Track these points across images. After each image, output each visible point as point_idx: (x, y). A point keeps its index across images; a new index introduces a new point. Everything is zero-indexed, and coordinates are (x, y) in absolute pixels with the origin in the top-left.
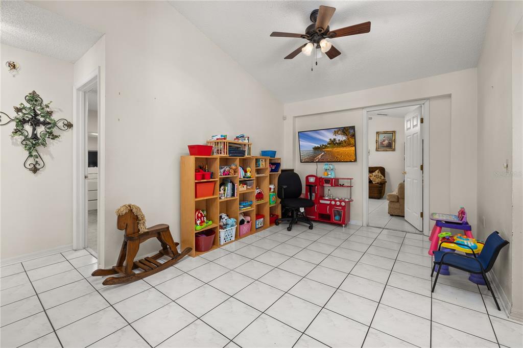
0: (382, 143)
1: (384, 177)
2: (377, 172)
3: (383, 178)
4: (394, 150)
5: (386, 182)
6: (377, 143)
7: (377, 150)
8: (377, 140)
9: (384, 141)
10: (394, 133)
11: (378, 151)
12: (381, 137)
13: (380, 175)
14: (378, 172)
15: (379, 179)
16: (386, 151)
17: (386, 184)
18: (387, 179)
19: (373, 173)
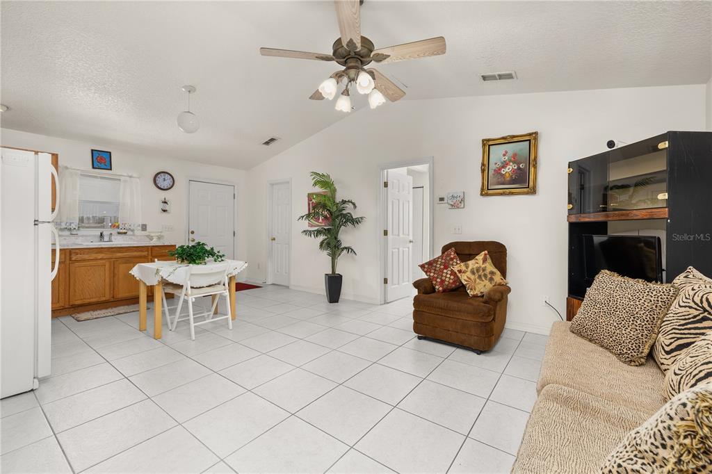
0: (498, 171)
1: (504, 274)
2: (480, 257)
3: (498, 277)
4: (533, 191)
5: (509, 290)
6: (483, 171)
7: (485, 191)
8: (483, 164)
9: (504, 165)
10: (532, 139)
11: (487, 195)
12: (497, 154)
13: (490, 267)
14: (485, 260)
15: (487, 282)
16: (512, 194)
17: (509, 296)
18: (511, 280)
19: (471, 263)
